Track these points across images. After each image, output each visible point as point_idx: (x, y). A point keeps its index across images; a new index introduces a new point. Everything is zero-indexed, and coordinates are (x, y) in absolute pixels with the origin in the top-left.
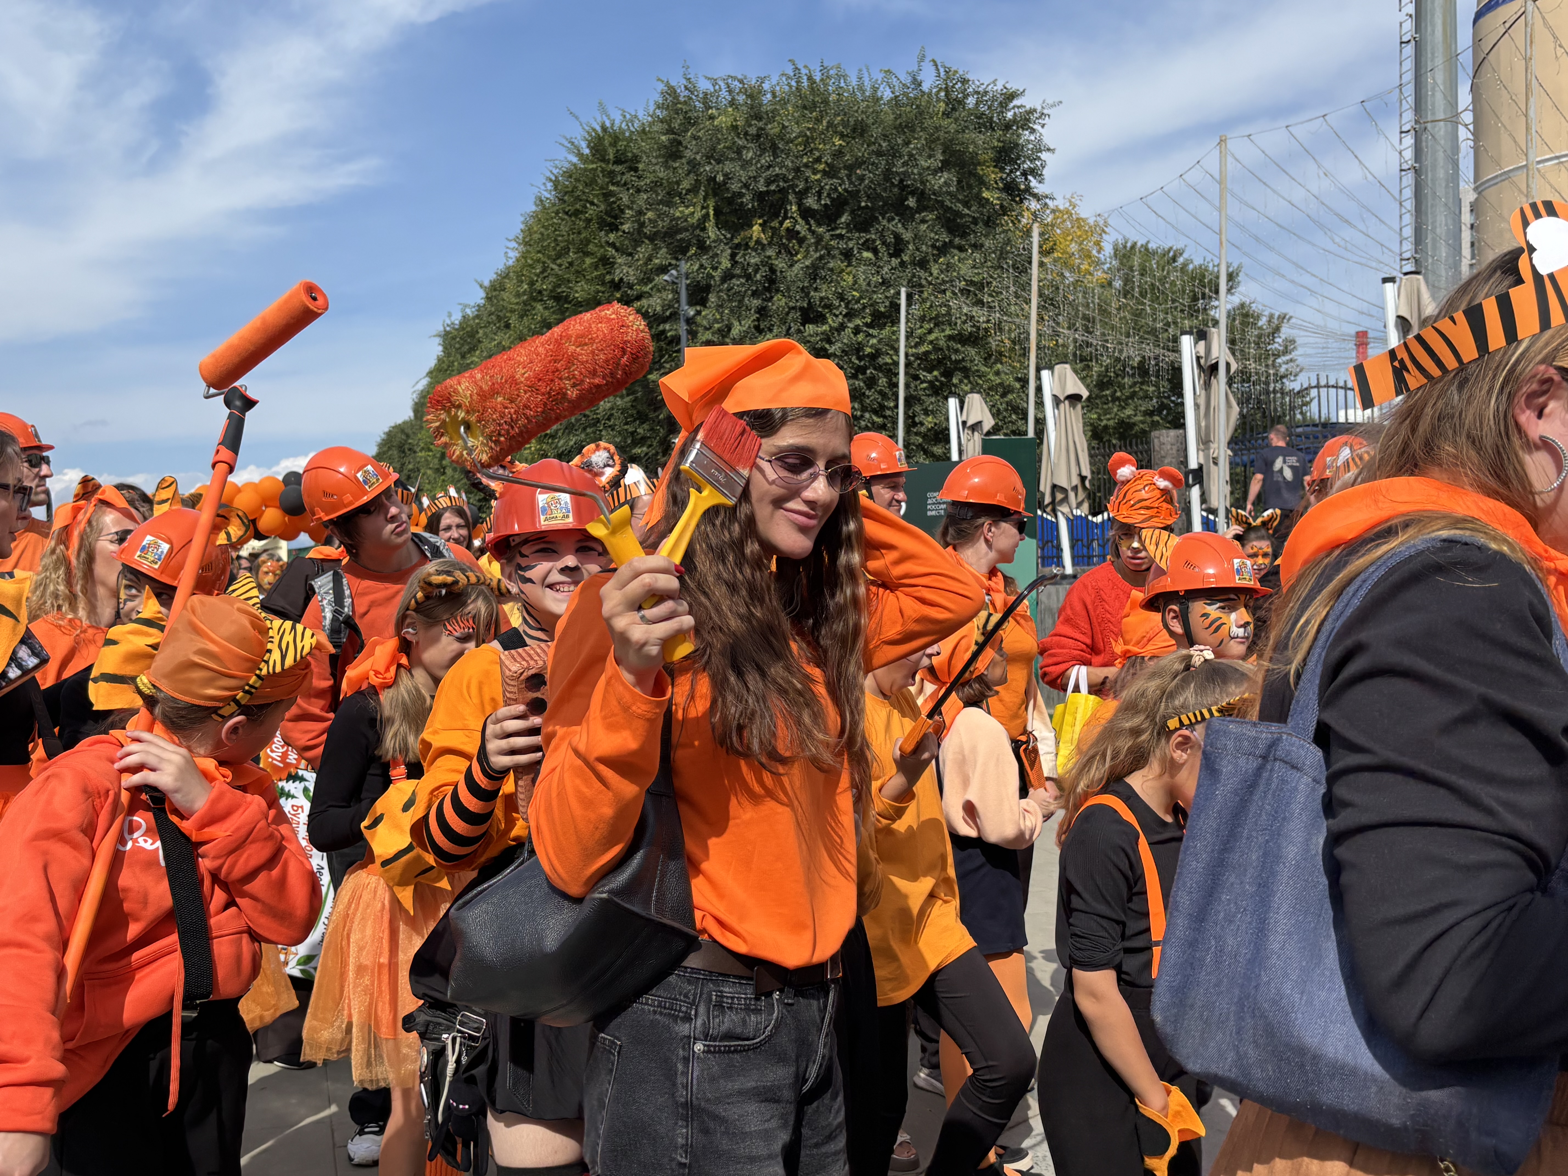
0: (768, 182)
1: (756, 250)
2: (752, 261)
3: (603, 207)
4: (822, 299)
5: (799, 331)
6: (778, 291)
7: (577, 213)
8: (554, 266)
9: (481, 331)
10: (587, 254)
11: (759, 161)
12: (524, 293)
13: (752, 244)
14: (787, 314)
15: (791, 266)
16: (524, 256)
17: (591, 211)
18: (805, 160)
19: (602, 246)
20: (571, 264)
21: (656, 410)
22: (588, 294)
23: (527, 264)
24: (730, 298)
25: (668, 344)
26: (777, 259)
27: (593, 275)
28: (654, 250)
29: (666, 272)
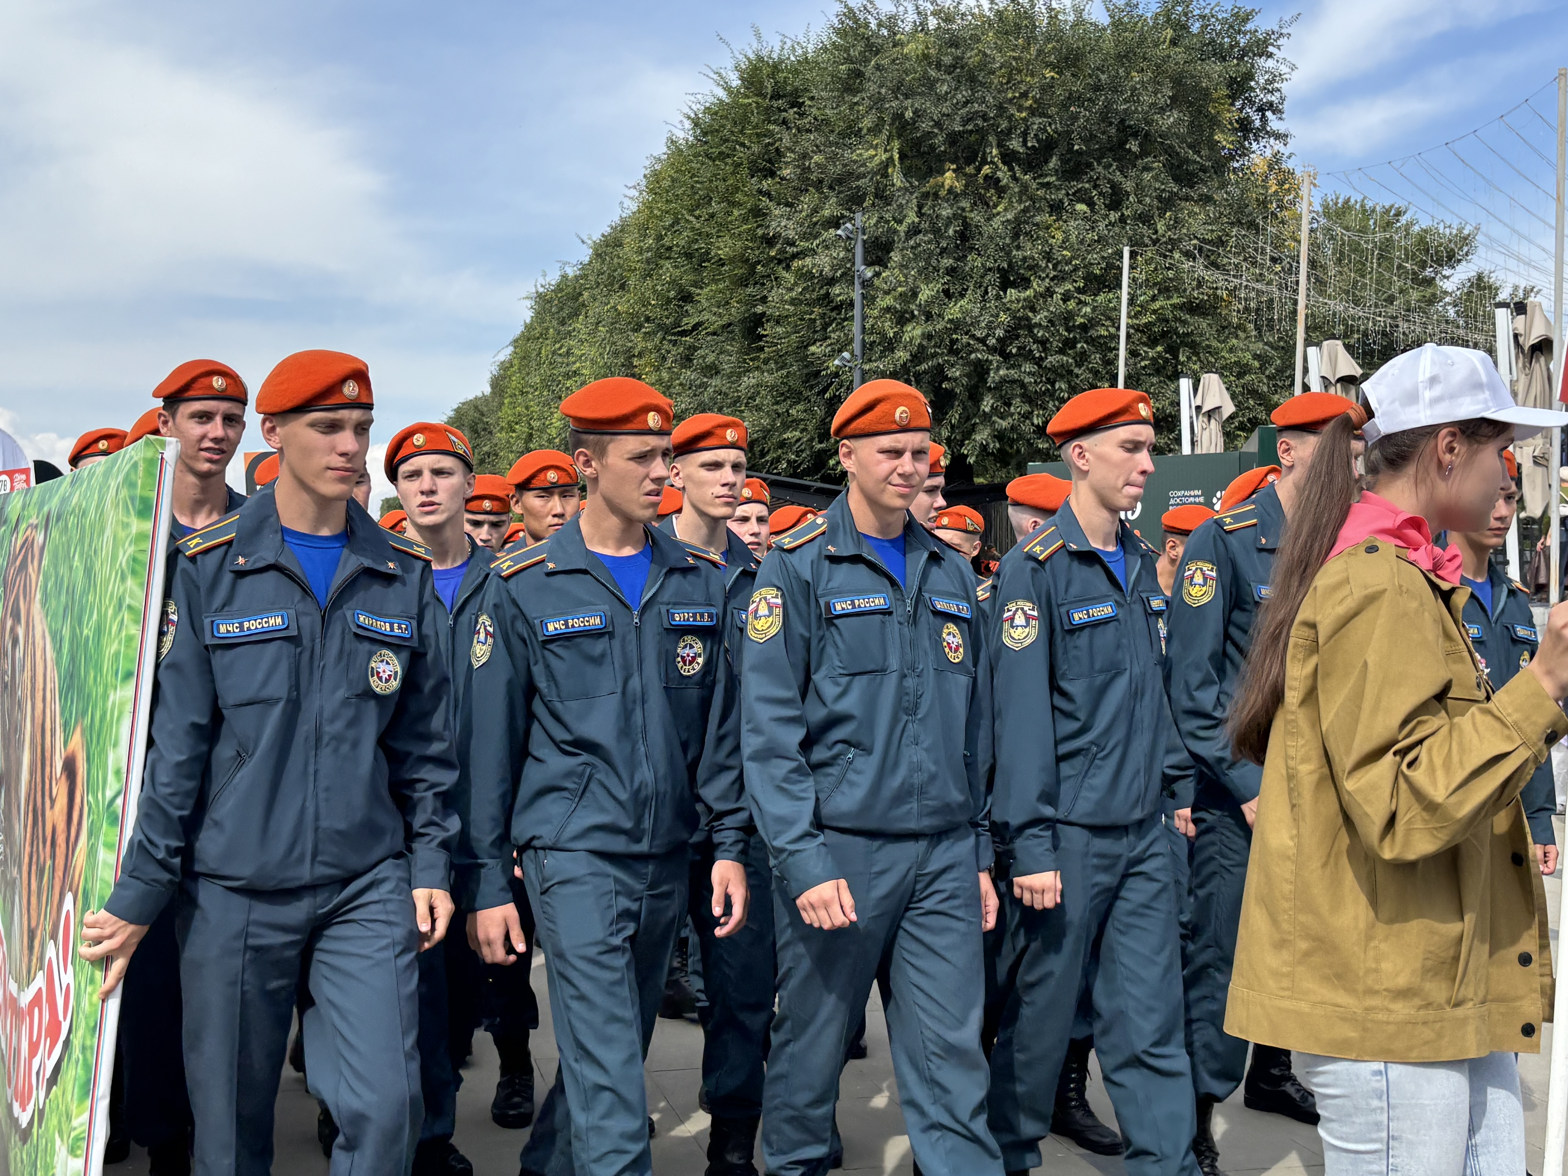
0: (966, 121)
1: (947, 201)
2: (944, 213)
3: (756, 149)
4: (1024, 259)
5: (998, 297)
6: (972, 249)
7: (722, 156)
8: (691, 218)
9: (586, 294)
10: (734, 204)
11: (954, 96)
12: (649, 249)
13: (942, 193)
14: (982, 277)
15: (989, 219)
16: (648, 206)
17: (741, 154)
18: (1010, 95)
19: (753, 195)
20: (712, 216)
21: (812, 387)
22: (734, 251)
23: (651, 216)
24: (917, 257)
25: (832, 310)
26: (972, 211)
27: (742, 229)
28: (820, 199)
29: (837, 226)
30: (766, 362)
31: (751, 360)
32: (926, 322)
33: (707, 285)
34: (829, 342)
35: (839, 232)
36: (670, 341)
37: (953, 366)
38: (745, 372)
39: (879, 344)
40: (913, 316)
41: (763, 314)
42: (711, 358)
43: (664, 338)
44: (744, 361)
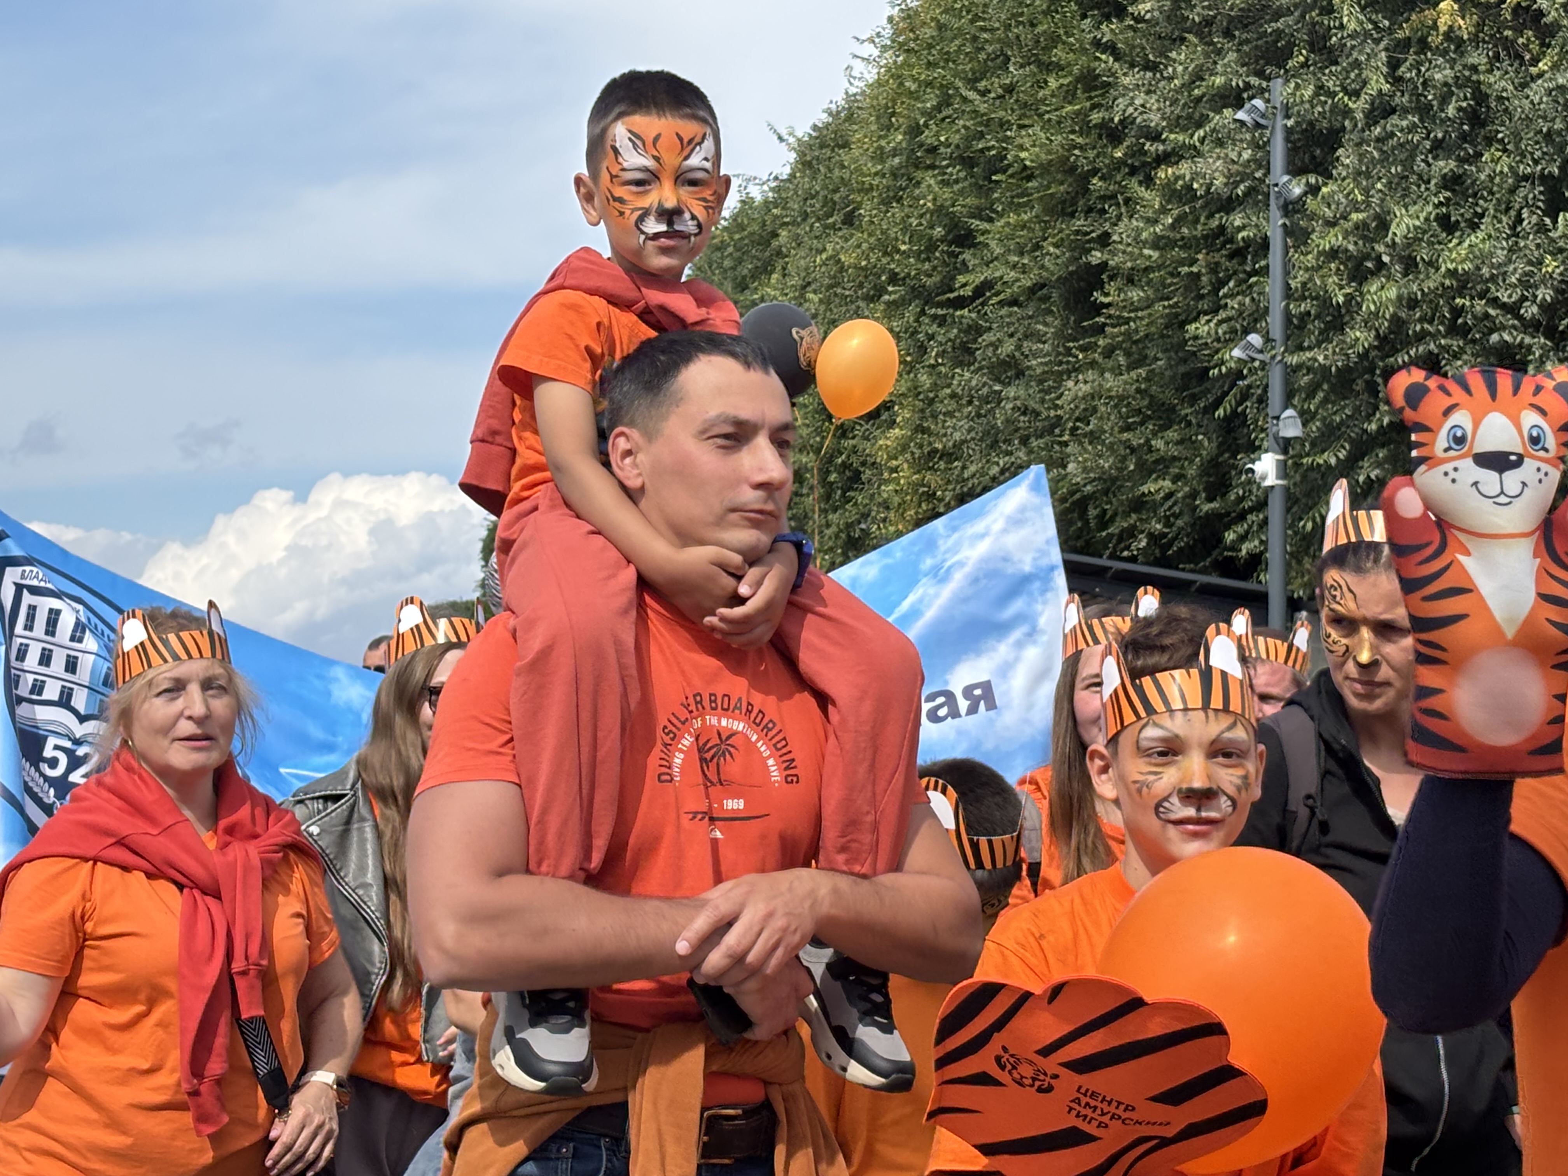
1: (1444, 53)
2: (1438, 76)
5: (1541, 229)
6: (1490, 141)
8: (972, 95)
9: (784, 233)
10: (1049, 67)
12: (895, 153)
13: (1435, 40)
14: (1513, 191)
15: (1524, 85)
16: (895, 74)
19: (1084, 51)
20: (1010, 89)
21: (1193, 399)
22: (1049, 152)
23: (902, 91)
24: (1385, 159)
25: (1231, 257)
26: (1490, 71)
27: (1064, 112)
28: (1207, 55)
29: (1239, 104)
30: (1109, 353)
31: (1083, 349)
32: (1405, 274)
33: (1001, 215)
34: (1222, 315)
35: (1241, 115)
36: (935, 317)
37: (1456, 356)
38: (1069, 373)
39: (1318, 316)
40: (1380, 265)
41: (1104, 265)
42: (1008, 347)
43: (923, 312)
44: (1068, 352)
